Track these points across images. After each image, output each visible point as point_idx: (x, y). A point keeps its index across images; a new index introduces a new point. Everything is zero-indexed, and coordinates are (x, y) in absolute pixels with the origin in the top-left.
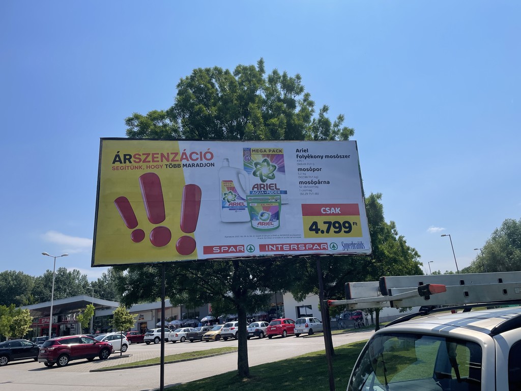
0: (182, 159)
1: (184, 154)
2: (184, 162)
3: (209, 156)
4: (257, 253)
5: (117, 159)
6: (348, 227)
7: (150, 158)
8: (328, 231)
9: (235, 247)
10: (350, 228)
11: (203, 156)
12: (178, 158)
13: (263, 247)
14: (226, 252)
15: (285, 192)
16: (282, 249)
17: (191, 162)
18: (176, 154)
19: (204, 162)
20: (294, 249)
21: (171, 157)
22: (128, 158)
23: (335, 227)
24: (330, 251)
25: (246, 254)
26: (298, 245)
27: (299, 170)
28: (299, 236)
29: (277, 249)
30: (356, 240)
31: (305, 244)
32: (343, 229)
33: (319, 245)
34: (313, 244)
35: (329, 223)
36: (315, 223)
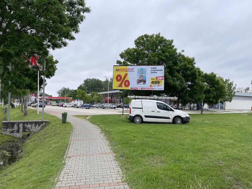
0: (128, 70)
2: (128, 71)
4: (140, 89)
5: (116, 70)
7: (122, 70)
9: (136, 88)
11: (132, 69)
17: (129, 71)
18: (127, 69)
19: (132, 70)
20: (148, 89)
22: (118, 70)
24: (155, 90)
25: (138, 89)
29: (144, 89)
30: (161, 88)
31: (150, 88)
34: (152, 88)
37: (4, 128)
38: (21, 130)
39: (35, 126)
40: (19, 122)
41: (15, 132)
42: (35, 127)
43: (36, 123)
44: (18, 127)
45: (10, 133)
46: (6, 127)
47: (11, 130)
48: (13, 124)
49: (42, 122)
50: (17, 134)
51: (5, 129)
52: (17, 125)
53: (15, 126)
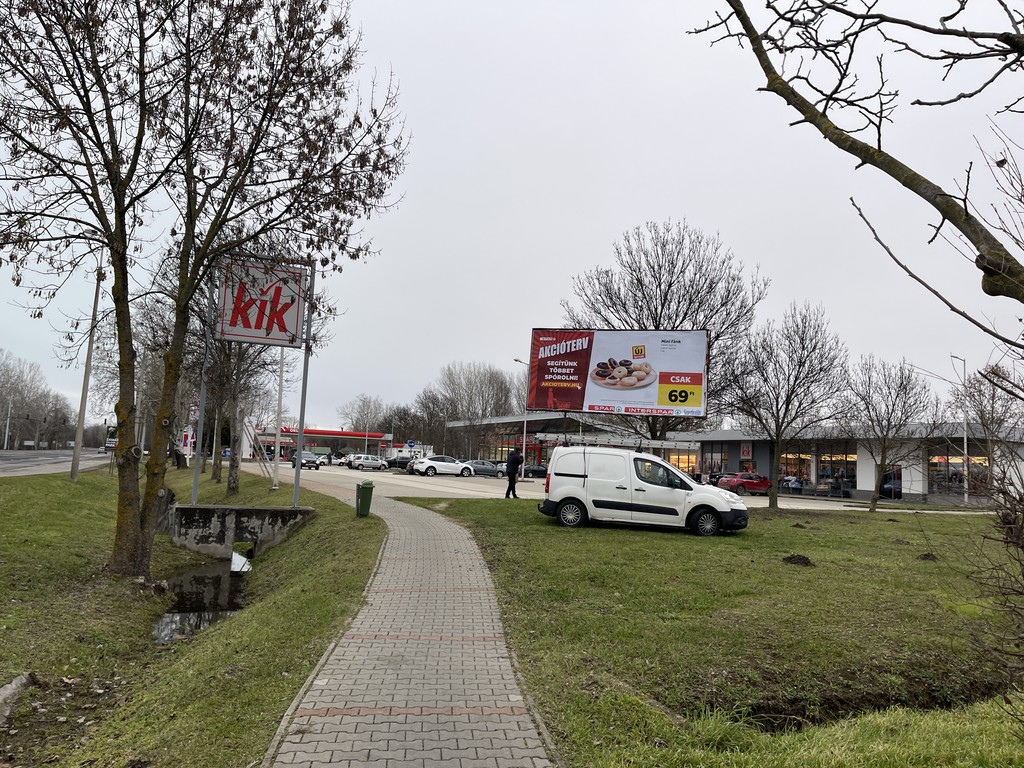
4: (622, 412)
9: (610, 407)
13: (627, 410)
14: (603, 410)
16: (640, 412)
25: (616, 412)
26: (651, 409)
29: (637, 411)
31: (657, 410)
33: (667, 410)
34: (663, 410)
37: (181, 525)
38: (230, 534)
39: (273, 524)
40: (226, 509)
41: (211, 539)
42: (273, 526)
43: (275, 515)
44: (223, 524)
45: (197, 543)
46: (186, 523)
47: (200, 534)
48: (206, 515)
49: (293, 514)
50: (218, 545)
51: (183, 530)
52: (218, 517)
53: (214, 519)
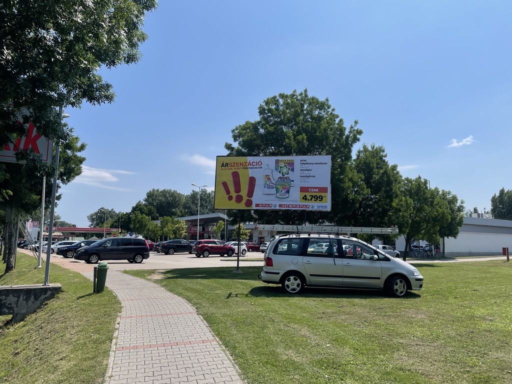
1: (250, 162)
3: (260, 163)
5: (223, 165)
6: (321, 198)
7: (235, 165)
8: (311, 200)
10: (322, 199)
11: (257, 163)
12: (247, 164)
13: (280, 206)
14: (265, 207)
15: (293, 181)
16: (289, 207)
17: (252, 166)
19: (258, 166)
20: (294, 207)
21: (244, 164)
22: (227, 165)
23: (315, 198)
24: (310, 209)
25: (273, 208)
26: (296, 205)
27: (301, 170)
28: (297, 201)
30: (324, 204)
31: (300, 205)
32: (319, 199)
33: (306, 206)
34: (303, 206)
35: (312, 196)
36: (305, 196)
42: (27, 301)
43: (28, 293)
49: (44, 291)
